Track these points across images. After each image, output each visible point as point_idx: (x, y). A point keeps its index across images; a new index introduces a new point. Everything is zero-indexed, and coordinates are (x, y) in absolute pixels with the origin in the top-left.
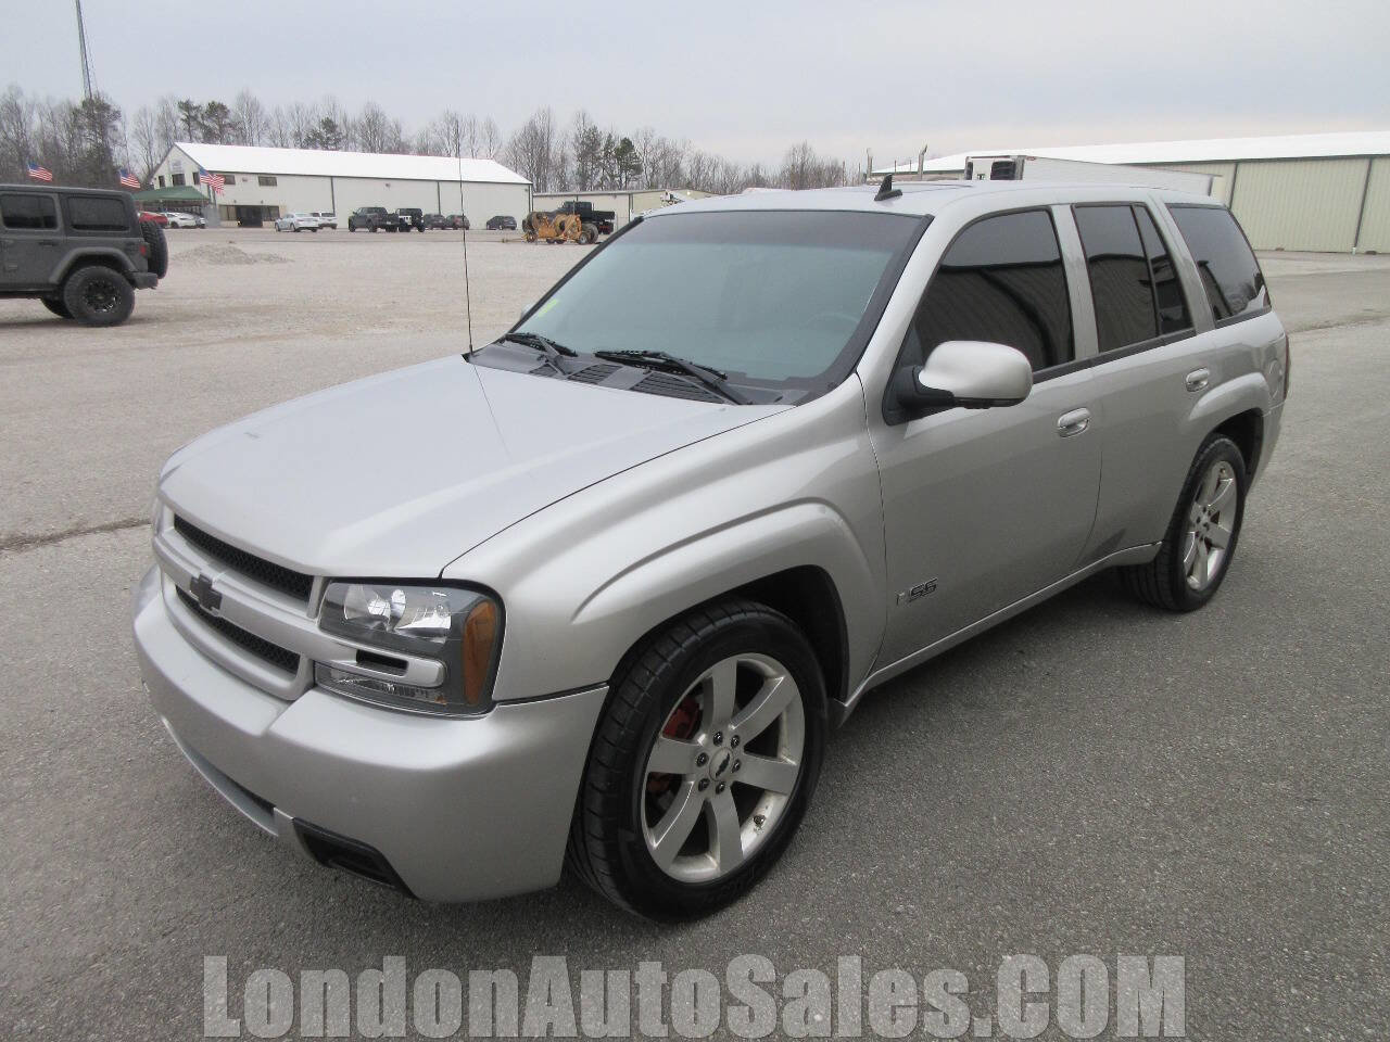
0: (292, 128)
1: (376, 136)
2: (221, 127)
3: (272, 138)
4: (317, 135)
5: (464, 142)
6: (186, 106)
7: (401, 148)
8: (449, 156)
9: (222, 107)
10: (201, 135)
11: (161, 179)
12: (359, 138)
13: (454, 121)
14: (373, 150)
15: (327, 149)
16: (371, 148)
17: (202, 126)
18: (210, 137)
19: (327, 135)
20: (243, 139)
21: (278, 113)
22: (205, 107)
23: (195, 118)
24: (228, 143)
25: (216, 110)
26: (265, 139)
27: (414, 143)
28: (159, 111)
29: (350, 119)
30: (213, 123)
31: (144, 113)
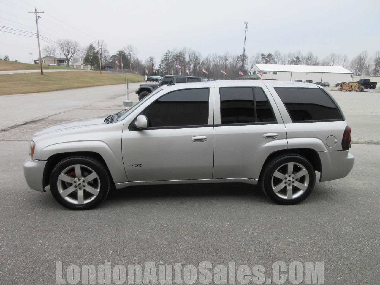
0: (288, 59)
1: (310, 61)
2: (270, 59)
3: (282, 62)
4: (294, 61)
5: (336, 62)
6: (263, 55)
7: (316, 64)
8: (330, 66)
9: (271, 55)
10: (264, 62)
11: (251, 73)
12: (305, 62)
13: (333, 55)
14: (308, 65)
15: (296, 65)
16: (308, 64)
17: (266, 60)
18: (267, 62)
19: (296, 61)
20: (274, 62)
21: (285, 55)
22: (267, 55)
23: (264, 58)
24: (271, 64)
25: (270, 55)
26: (280, 62)
27: (321, 62)
28: (256, 57)
29: (303, 56)
30: (268, 59)
31: (253, 57)
